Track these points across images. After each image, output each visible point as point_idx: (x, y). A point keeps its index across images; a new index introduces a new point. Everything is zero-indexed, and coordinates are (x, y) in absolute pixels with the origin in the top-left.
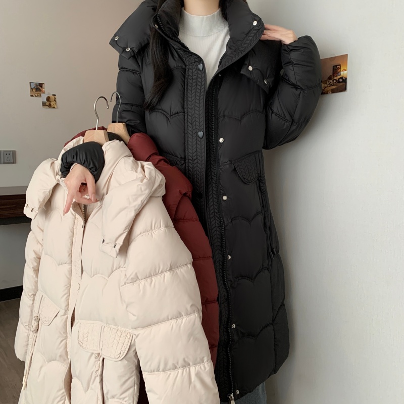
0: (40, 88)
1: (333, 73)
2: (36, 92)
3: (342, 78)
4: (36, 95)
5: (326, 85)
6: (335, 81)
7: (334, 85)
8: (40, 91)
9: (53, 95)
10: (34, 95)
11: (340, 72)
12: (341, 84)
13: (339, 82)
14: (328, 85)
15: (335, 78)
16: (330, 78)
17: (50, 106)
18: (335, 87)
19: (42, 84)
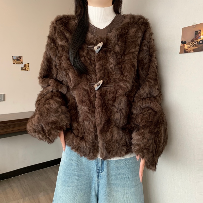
0: (20, 59)
1: (195, 37)
2: (17, 62)
3: (202, 40)
4: (17, 63)
5: (189, 46)
6: (196, 43)
7: (196, 46)
8: (20, 61)
9: (28, 63)
10: (15, 63)
11: (201, 36)
12: (201, 45)
13: (199, 43)
14: (191, 46)
15: (197, 41)
16: (192, 41)
17: (25, 69)
18: (197, 47)
19: (21, 57)
